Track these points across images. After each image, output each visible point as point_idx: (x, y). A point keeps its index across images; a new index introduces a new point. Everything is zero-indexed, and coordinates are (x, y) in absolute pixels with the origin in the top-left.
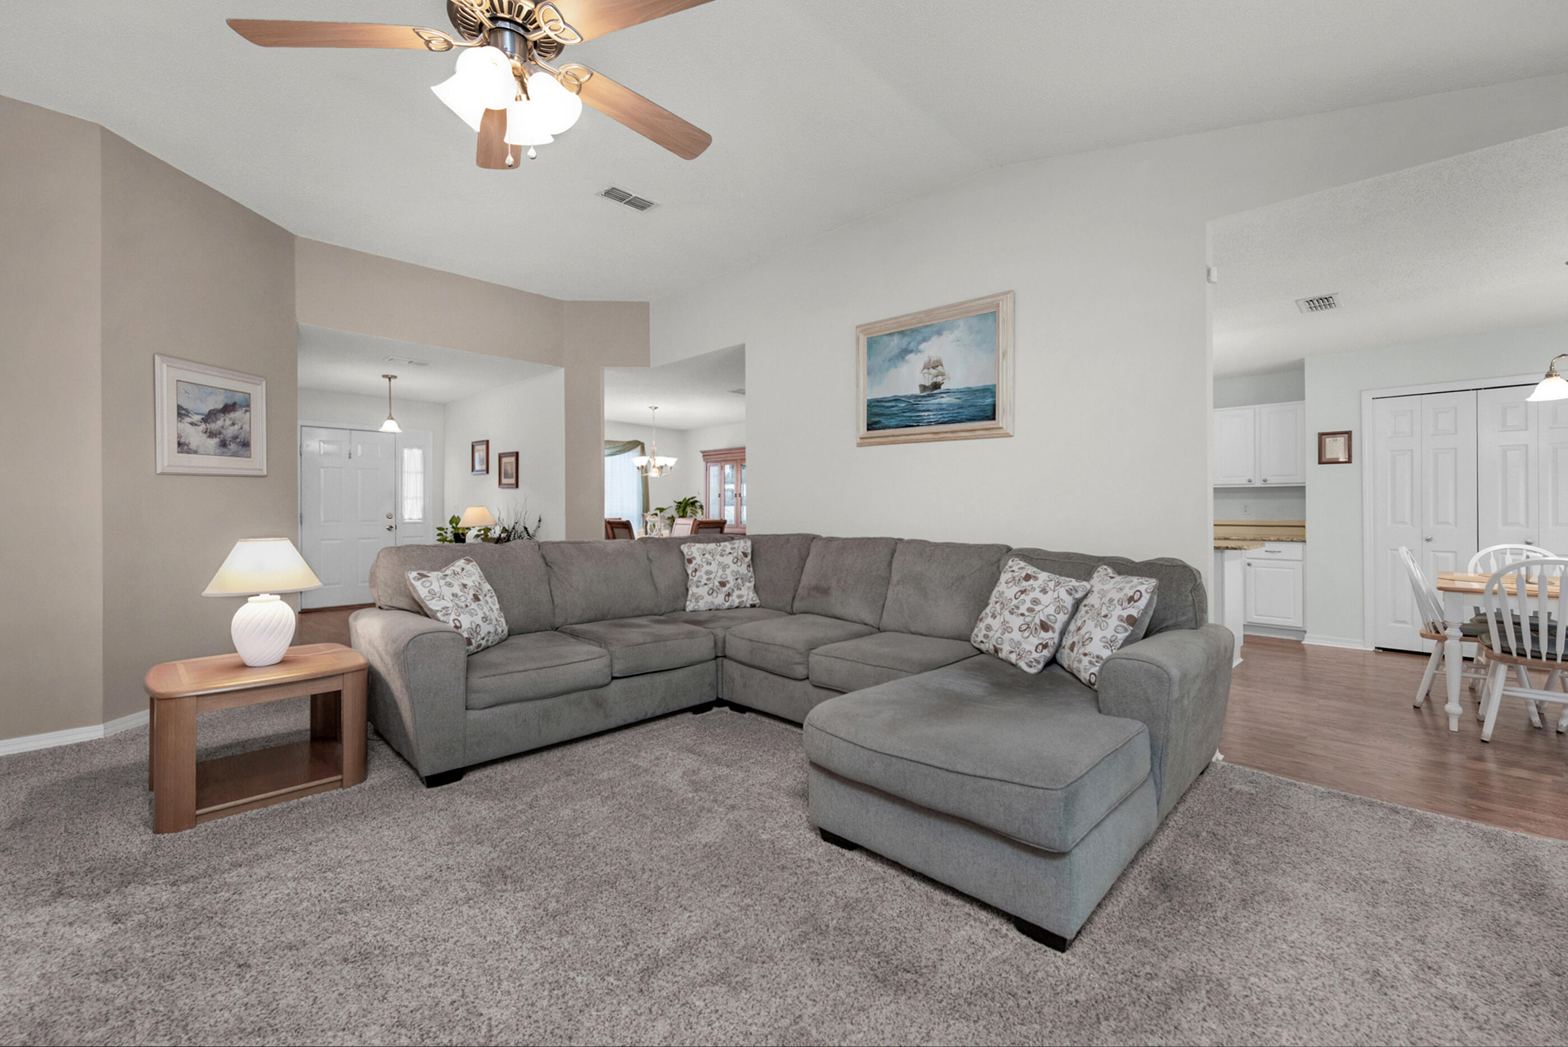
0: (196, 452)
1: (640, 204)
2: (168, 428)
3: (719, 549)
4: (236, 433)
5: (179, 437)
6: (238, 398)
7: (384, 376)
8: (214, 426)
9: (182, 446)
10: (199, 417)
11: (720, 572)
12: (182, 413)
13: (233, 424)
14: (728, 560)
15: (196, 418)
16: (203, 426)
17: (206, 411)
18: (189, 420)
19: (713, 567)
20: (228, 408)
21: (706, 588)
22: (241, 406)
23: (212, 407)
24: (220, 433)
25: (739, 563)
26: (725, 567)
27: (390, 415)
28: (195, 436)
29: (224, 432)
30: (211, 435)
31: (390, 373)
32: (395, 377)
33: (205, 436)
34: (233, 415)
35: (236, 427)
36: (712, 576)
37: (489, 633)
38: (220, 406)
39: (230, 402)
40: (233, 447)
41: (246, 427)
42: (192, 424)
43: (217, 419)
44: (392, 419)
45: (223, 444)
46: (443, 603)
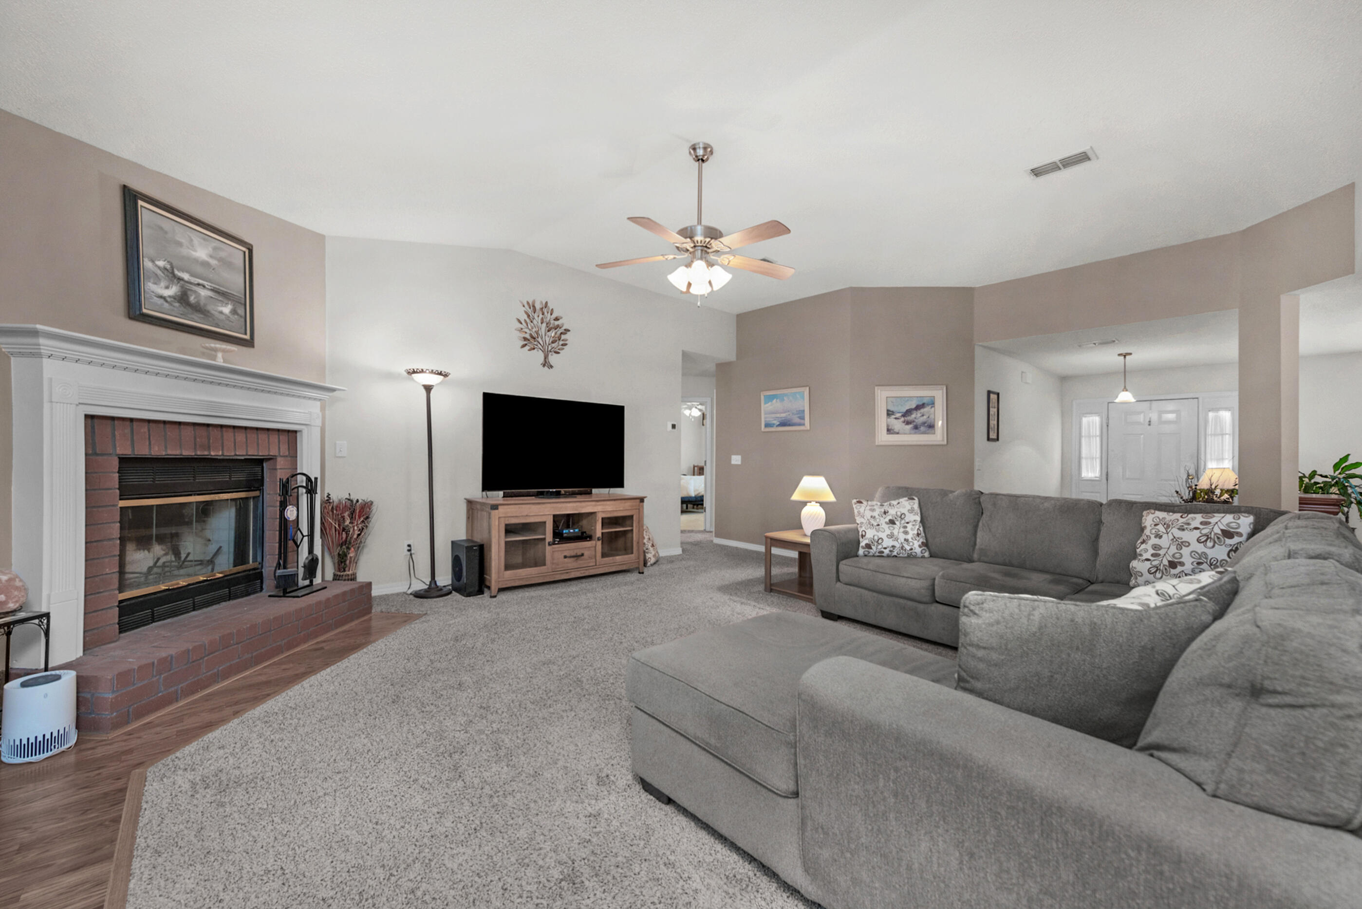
0: (898, 433)
1: (1083, 158)
2: (882, 421)
3: (1182, 520)
4: (925, 420)
5: (888, 426)
6: (925, 401)
7: (1119, 355)
8: (909, 418)
9: (889, 431)
10: (900, 414)
11: (1173, 549)
12: (889, 413)
13: (923, 415)
14: (1191, 536)
15: (898, 415)
16: (903, 419)
17: (904, 410)
18: (893, 416)
19: (1165, 542)
20: (918, 408)
21: (1148, 565)
22: (928, 405)
23: (908, 408)
24: (914, 421)
25: (1210, 544)
26: (1182, 544)
27: (1125, 387)
28: (898, 425)
29: (916, 421)
30: (908, 423)
31: (1124, 351)
32: (1130, 354)
33: (904, 424)
34: (922, 410)
35: (925, 417)
36: (1162, 552)
37: (893, 547)
38: (914, 406)
39: (921, 403)
40: (922, 429)
41: (932, 416)
42: (896, 418)
43: (911, 414)
44: (1127, 390)
45: (916, 427)
46: (862, 520)
